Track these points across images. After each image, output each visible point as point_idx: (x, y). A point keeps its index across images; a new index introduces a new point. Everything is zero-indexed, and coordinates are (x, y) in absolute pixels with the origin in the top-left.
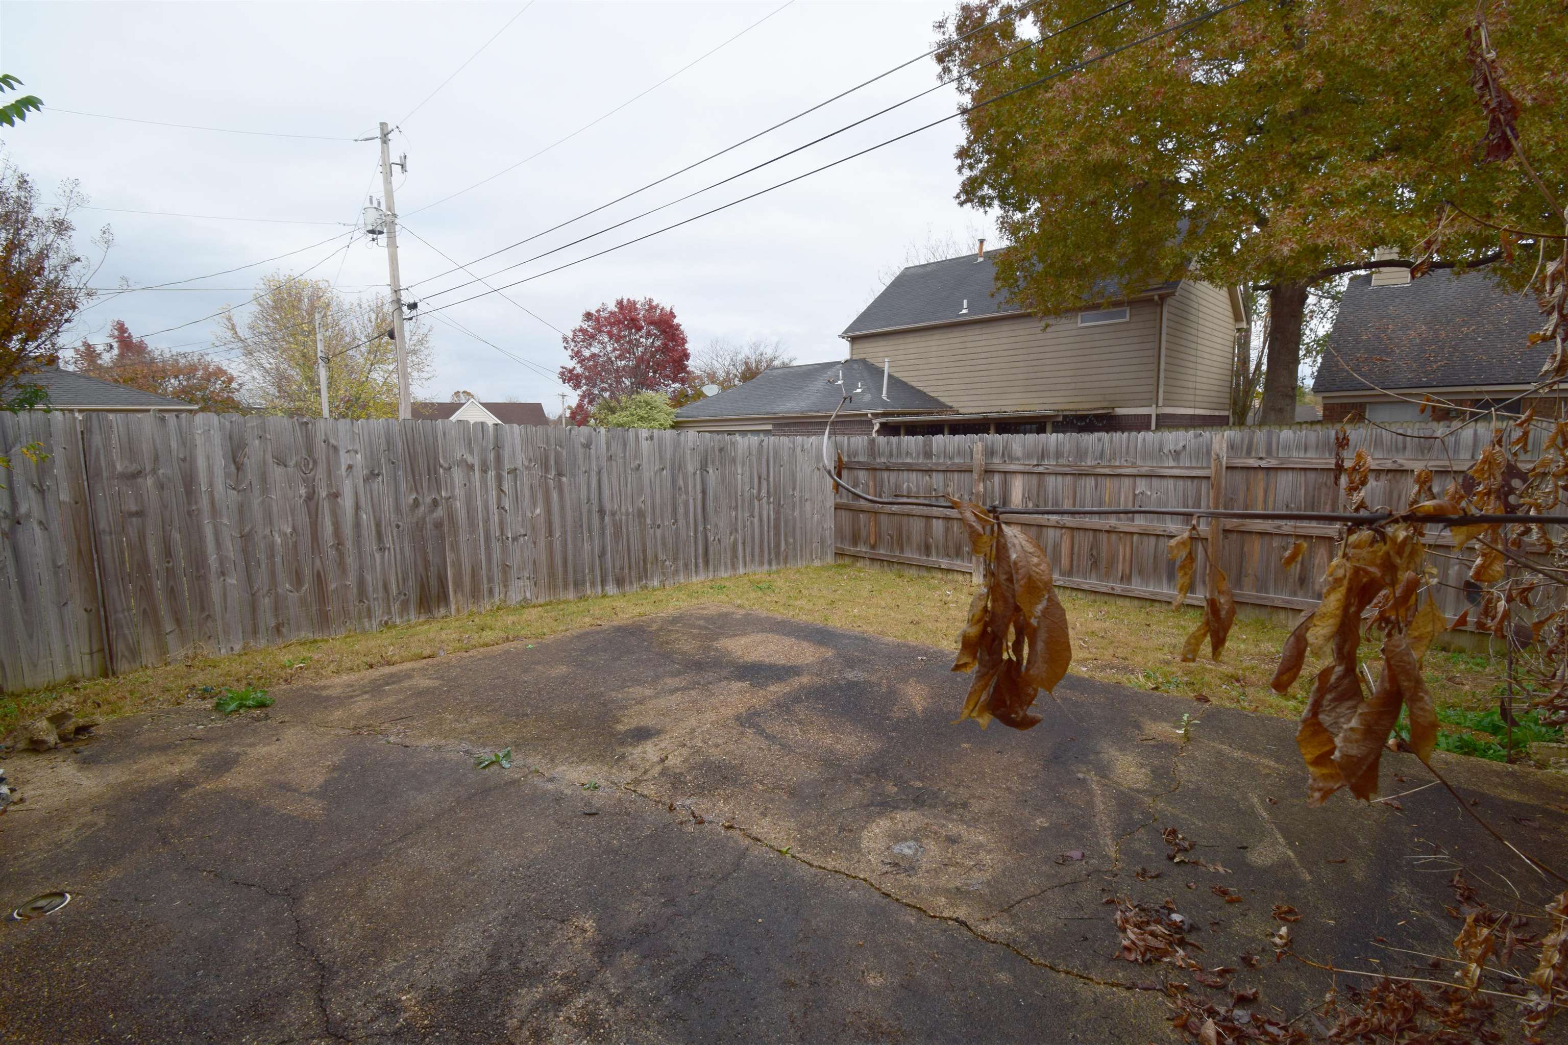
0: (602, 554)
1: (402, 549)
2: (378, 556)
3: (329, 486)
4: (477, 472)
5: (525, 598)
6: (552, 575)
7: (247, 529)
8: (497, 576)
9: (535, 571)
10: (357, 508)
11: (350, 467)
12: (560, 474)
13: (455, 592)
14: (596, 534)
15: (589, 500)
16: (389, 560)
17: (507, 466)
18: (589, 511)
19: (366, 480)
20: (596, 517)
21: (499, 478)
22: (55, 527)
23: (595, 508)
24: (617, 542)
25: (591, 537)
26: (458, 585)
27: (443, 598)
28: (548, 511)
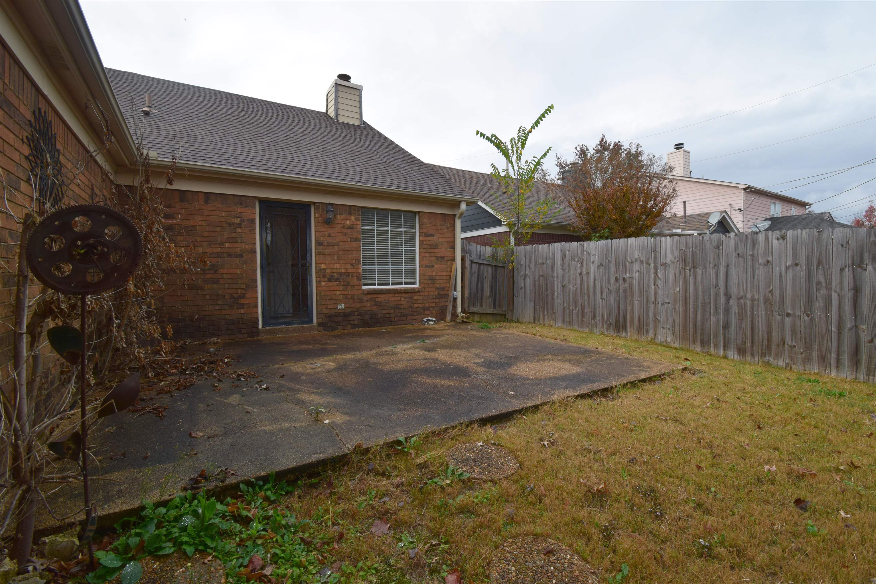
0: (726, 326)
1: (609, 300)
2: (601, 300)
3: (587, 269)
4: (644, 265)
5: (666, 341)
6: (685, 331)
7: (564, 283)
8: (651, 324)
9: (674, 326)
10: (595, 279)
11: (593, 262)
12: (694, 267)
13: (630, 327)
14: (721, 311)
15: (717, 286)
16: (605, 304)
17: (661, 260)
18: (717, 295)
19: (599, 267)
20: (722, 299)
21: (656, 268)
22: (531, 278)
23: (722, 291)
24: (741, 320)
25: (717, 312)
26: (632, 323)
27: (625, 328)
28: (686, 291)
